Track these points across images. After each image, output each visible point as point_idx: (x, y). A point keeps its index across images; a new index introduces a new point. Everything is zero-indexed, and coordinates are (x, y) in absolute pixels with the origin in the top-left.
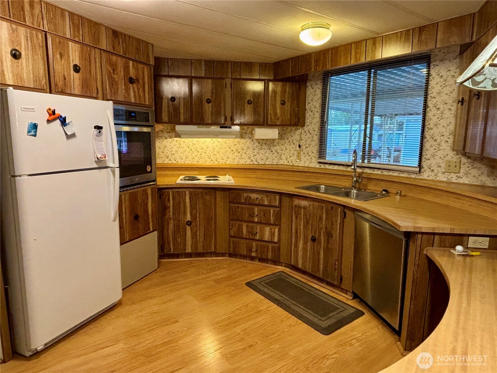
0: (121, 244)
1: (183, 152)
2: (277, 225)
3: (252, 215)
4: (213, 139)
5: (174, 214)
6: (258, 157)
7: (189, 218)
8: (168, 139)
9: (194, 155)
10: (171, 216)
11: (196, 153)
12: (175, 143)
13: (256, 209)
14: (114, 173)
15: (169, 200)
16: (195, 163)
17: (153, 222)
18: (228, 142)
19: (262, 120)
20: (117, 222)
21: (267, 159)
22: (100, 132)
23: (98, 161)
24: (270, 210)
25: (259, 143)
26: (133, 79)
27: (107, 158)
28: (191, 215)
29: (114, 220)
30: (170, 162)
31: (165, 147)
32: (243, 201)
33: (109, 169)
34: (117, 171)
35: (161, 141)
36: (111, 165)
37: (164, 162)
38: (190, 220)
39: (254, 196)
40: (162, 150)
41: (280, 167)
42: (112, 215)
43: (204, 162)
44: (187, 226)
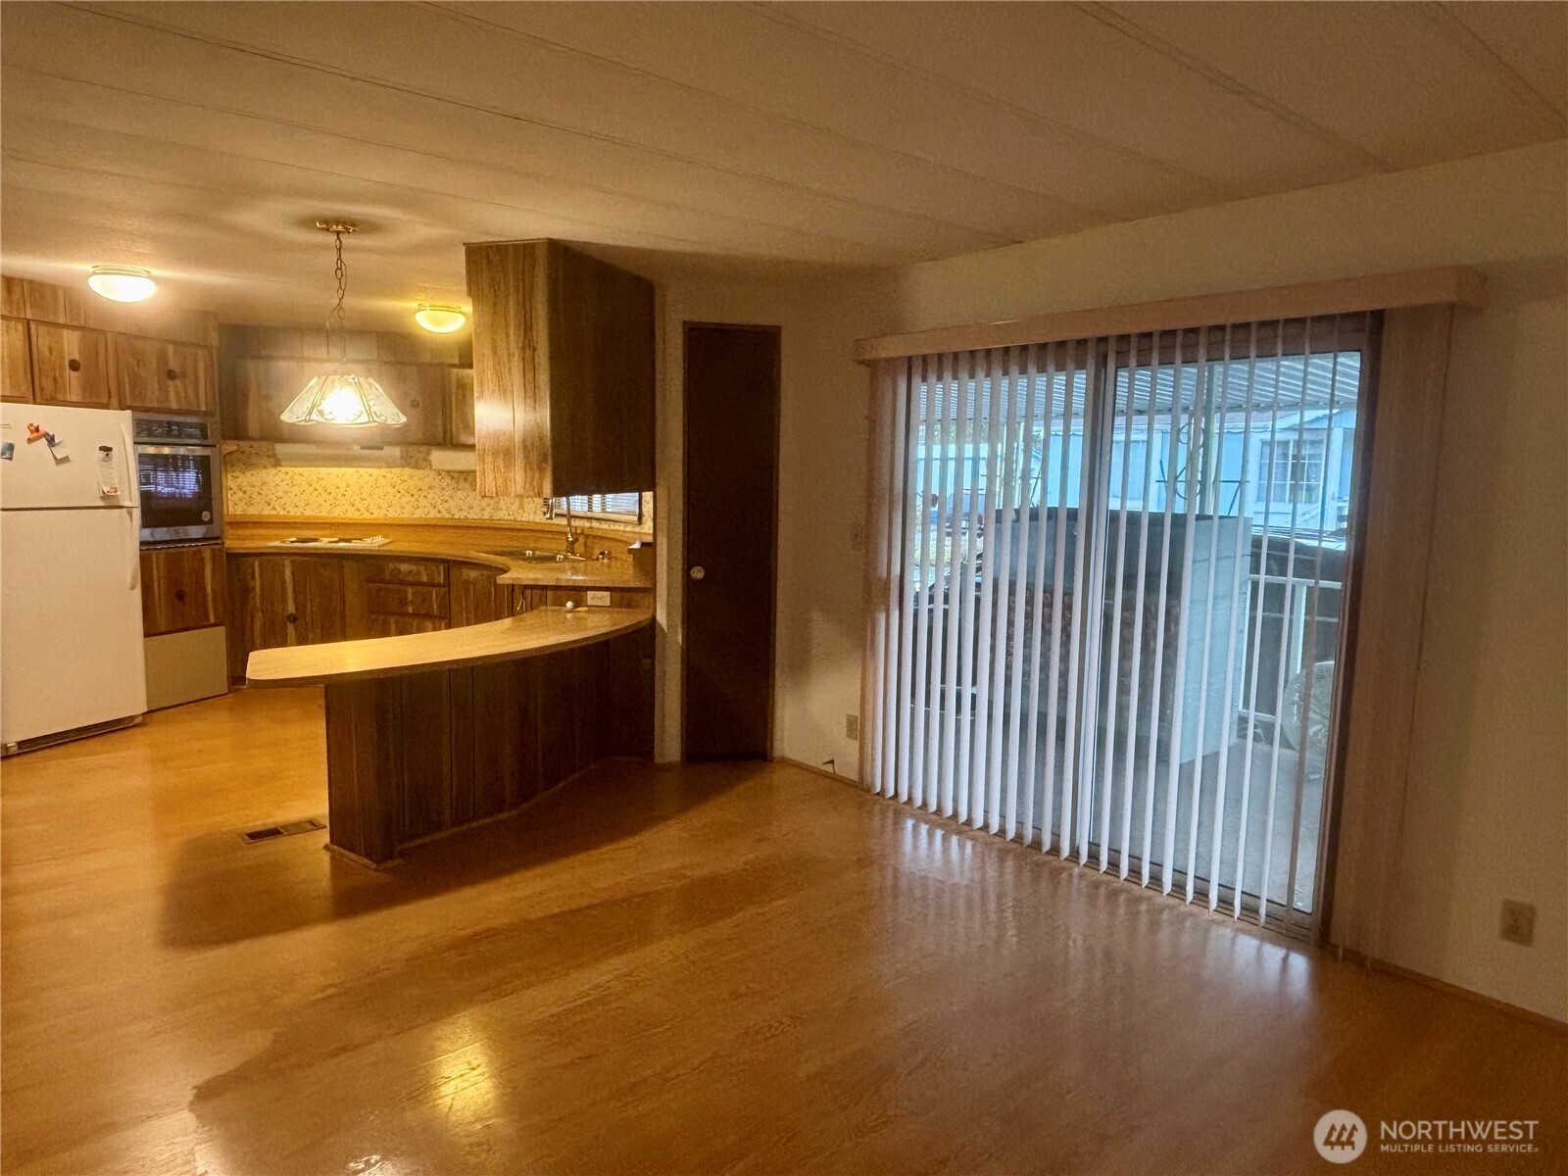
0: (147, 634)
1: (298, 494)
2: (444, 618)
3: (403, 602)
4: (359, 469)
5: (262, 604)
6: (451, 503)
7: (291, 608)
8: (271, 469)
9: (321, 500)
10: (258, 605)
11: (325, 495)
12: (284, 477)
13: (410, 590)
14: (130, 514)
15: (253, 578)
16: (324, 514)
17: (215, 609)
18: (389, 476)
19: (440, 435)
20: (138, 592)
21: (471, 508)
22: (107, 455)
23: (105, 497)
24: (431, 592)
25: (453, 478)
26: (174, 372)
27: (119, 493)
28: (295, 600)
29: (133, 588)
30: (274, 513)
31: (264, 484)
32: (387, 578)
33: (124, 509)
34: (137, 513)
35: (254, 473)
36: (127, 503)
37: (263, 513)
38: (294, 612)
39: (404, 567)
40: (257, 489)
41: (495, 524)
42: (128, 579)
43: (341, 514)
44: (289, 623)
